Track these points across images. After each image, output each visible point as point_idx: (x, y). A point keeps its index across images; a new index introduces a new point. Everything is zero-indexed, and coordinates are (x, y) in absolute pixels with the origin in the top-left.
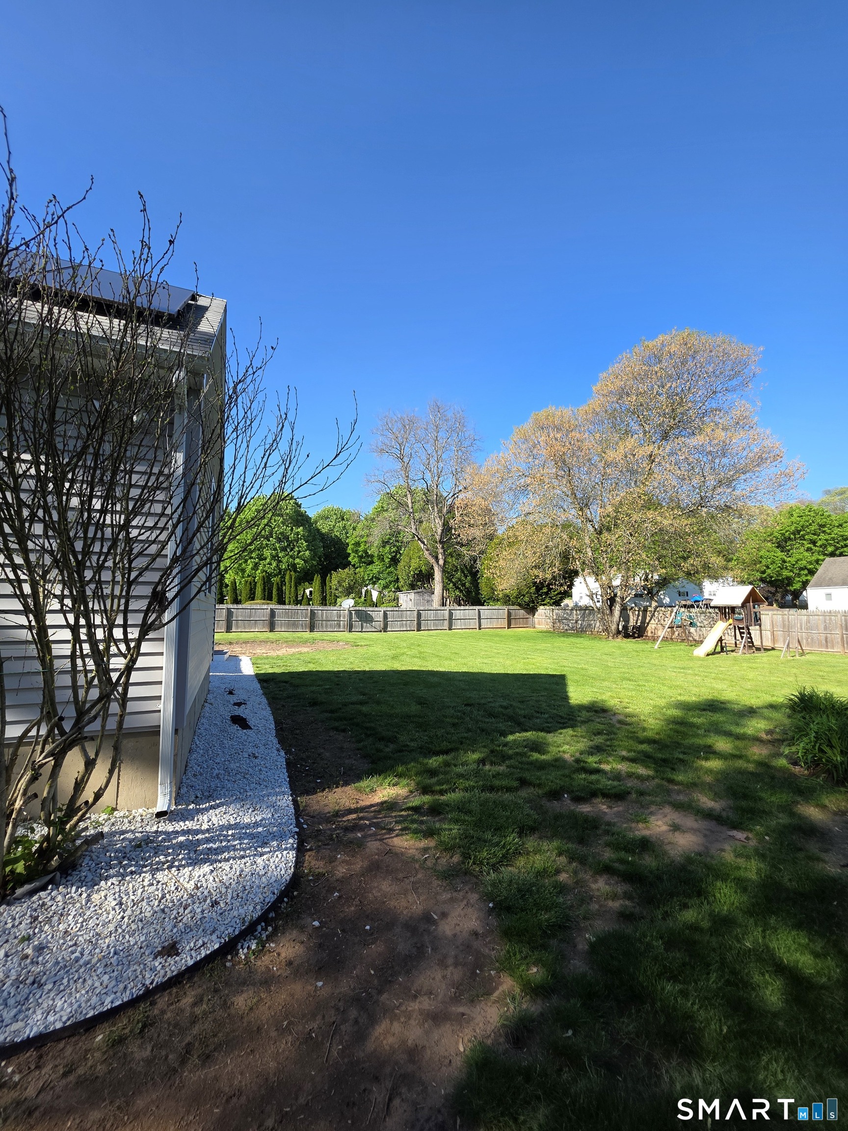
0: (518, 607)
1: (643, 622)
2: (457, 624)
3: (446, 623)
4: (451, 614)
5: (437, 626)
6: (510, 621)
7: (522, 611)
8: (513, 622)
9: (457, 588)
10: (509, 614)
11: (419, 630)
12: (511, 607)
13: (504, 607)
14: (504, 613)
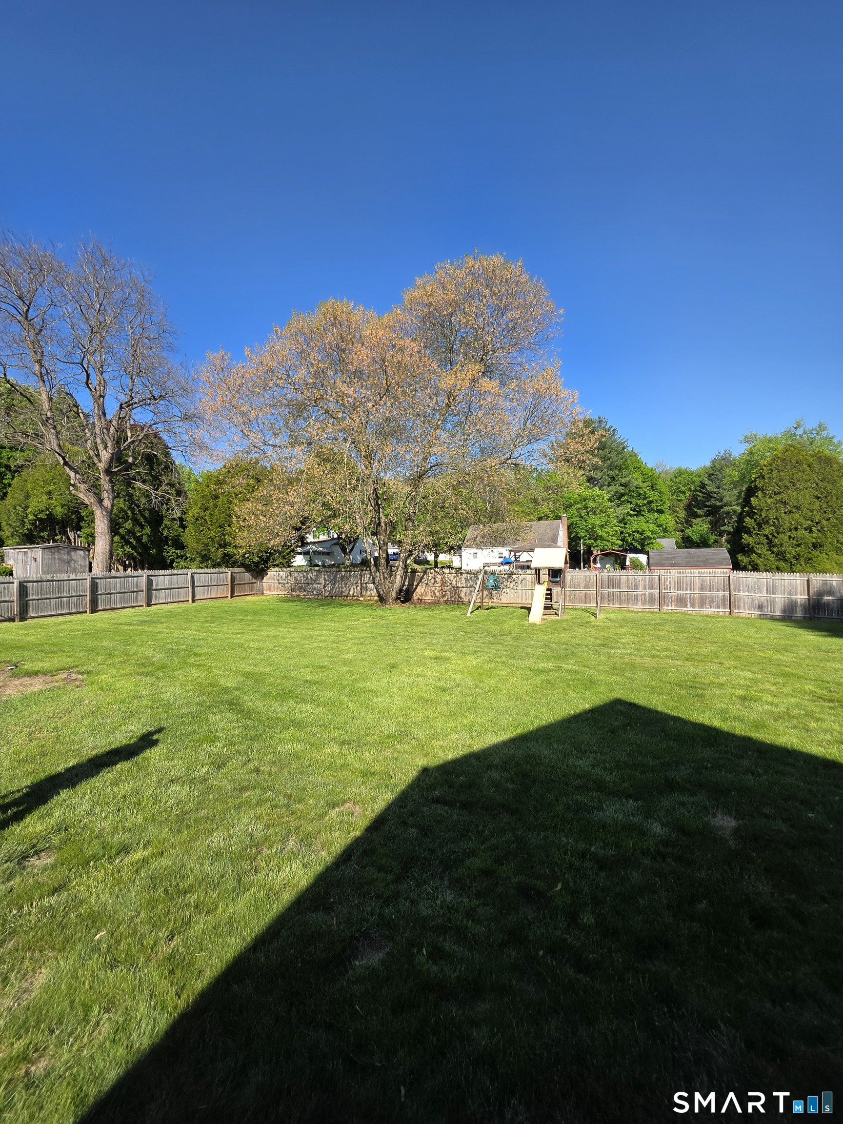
0: (243, 570)
1: (411, 584)
2: (162, 596)
3: (143, 596)
4: (150, 583)
5: (126, 602)
6: (234, 585)
7: (247, 575)
8: (236, 588)
9: (128, 543)
10: (233, 579)
11: (94, 610)
12: (236, 570)
13: (226, 570)
14: (226, 577)
